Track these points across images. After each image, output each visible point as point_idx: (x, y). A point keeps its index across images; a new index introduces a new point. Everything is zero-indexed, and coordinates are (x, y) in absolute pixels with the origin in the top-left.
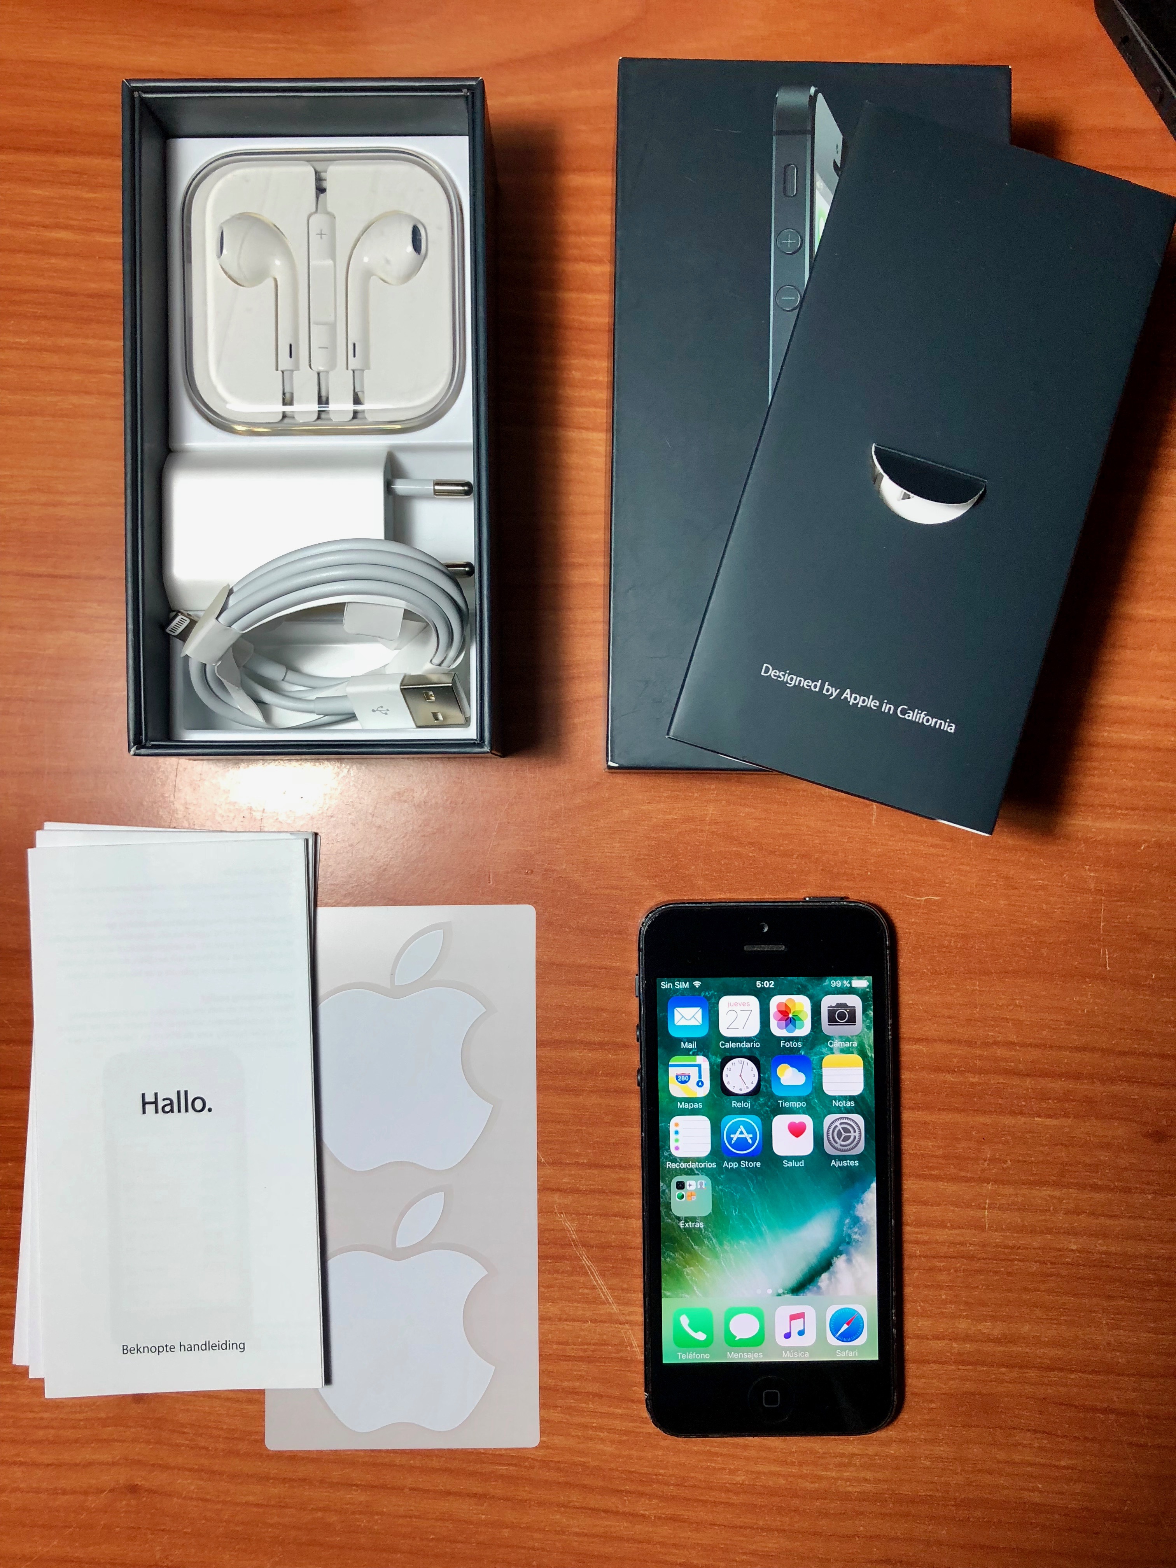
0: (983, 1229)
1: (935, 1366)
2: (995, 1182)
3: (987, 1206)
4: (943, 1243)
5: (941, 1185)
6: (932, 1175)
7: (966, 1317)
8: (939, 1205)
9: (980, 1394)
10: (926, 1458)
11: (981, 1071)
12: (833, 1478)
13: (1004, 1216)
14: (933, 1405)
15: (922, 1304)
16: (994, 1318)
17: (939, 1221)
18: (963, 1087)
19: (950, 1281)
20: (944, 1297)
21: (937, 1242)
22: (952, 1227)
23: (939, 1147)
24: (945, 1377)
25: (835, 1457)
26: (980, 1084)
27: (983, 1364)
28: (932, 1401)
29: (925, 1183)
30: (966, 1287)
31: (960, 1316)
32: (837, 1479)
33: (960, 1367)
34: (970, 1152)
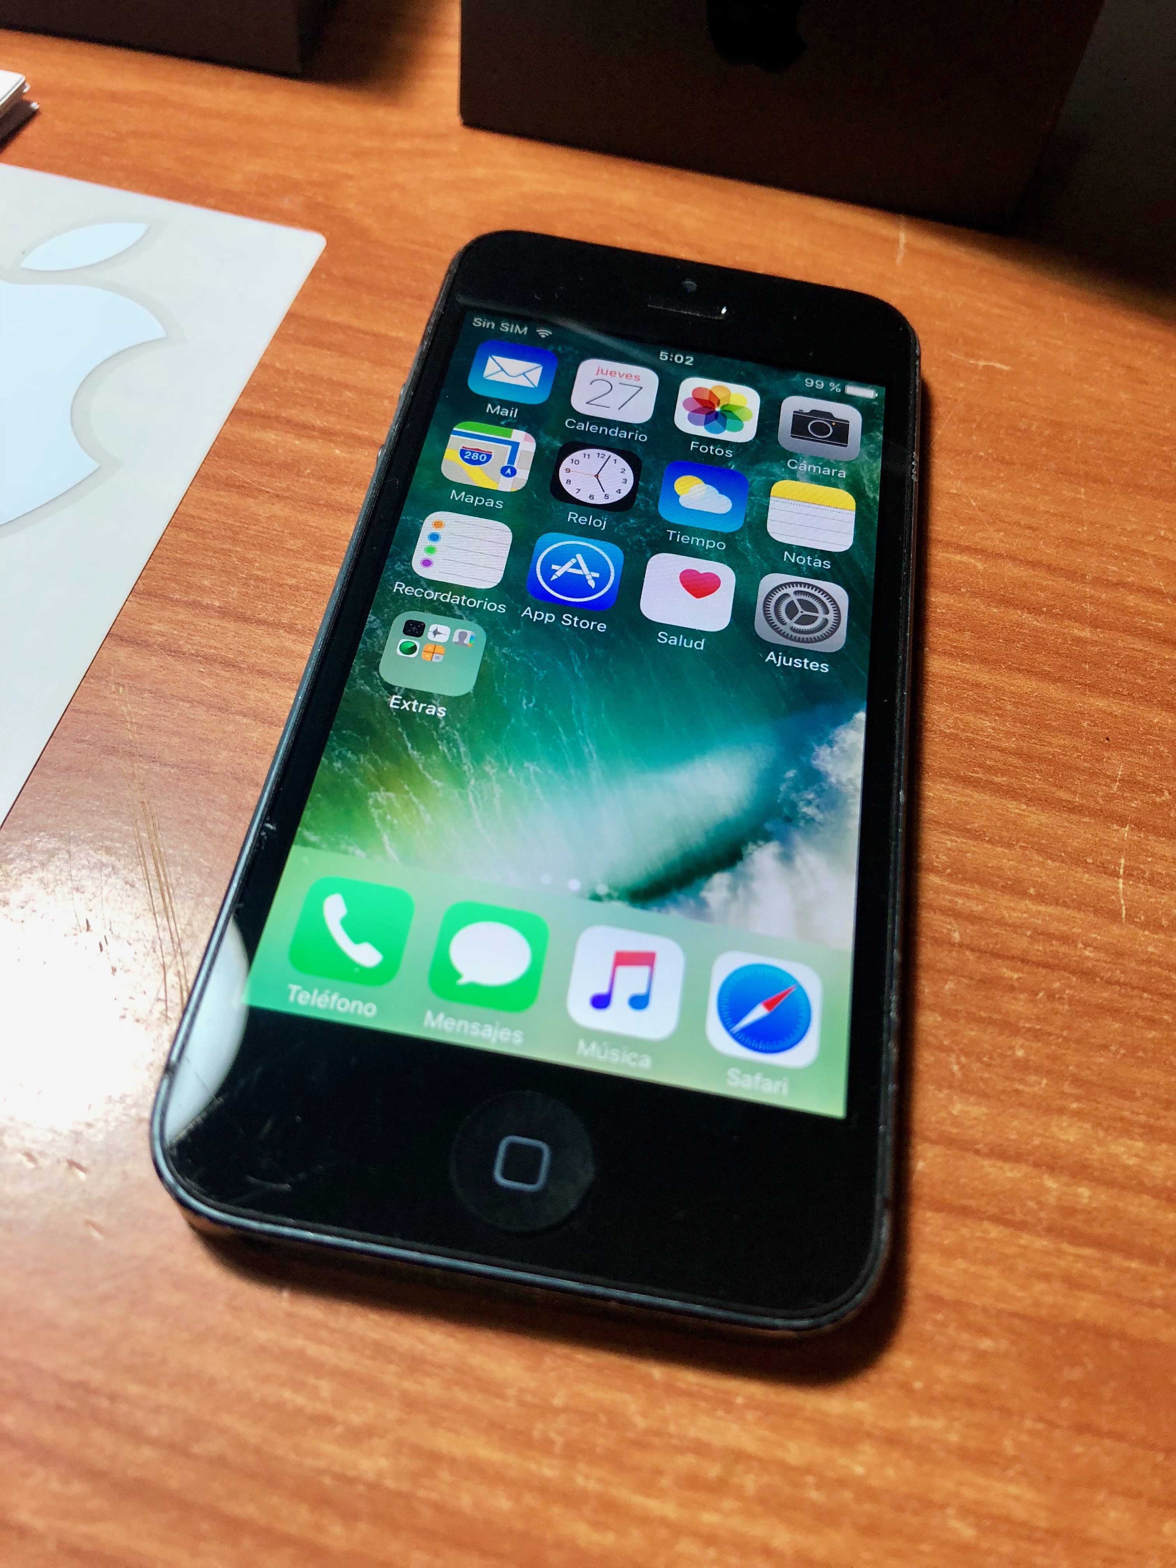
0: (1114, 916)
1: (995, 1232)
2: (1138, 825)
3: (1121, 871)
4: (1016, 928)
5: (1014, 808)
6: (992, 783)
7: (1079, 1115)
8: (1010, 846)
9: (1122, 1336)
10: (965, 1512)
11: (1095, 623)
12: (664, 1522)
13: (1164, 899)
14: (986, 1344)
15: (963, 1059)
16: (1151, 1132)
17: (1009, 879)
18: (1060, 640)
19: (1038, 1019)
20: (1020, 1053)
21: (1001, 922)
22: (1040, 898)
23: (1009, 734)
24: (1022, 1266)
25: (681, 1450)
26: (1095, 643)
27: (1128, 1250)
28: (982, 1331)
29: (976, 795)
30: (1078, 1042)
31: (1061, 1111)
32: (677, 1530)
33: (1066, 1247)
34: (1078, 757)
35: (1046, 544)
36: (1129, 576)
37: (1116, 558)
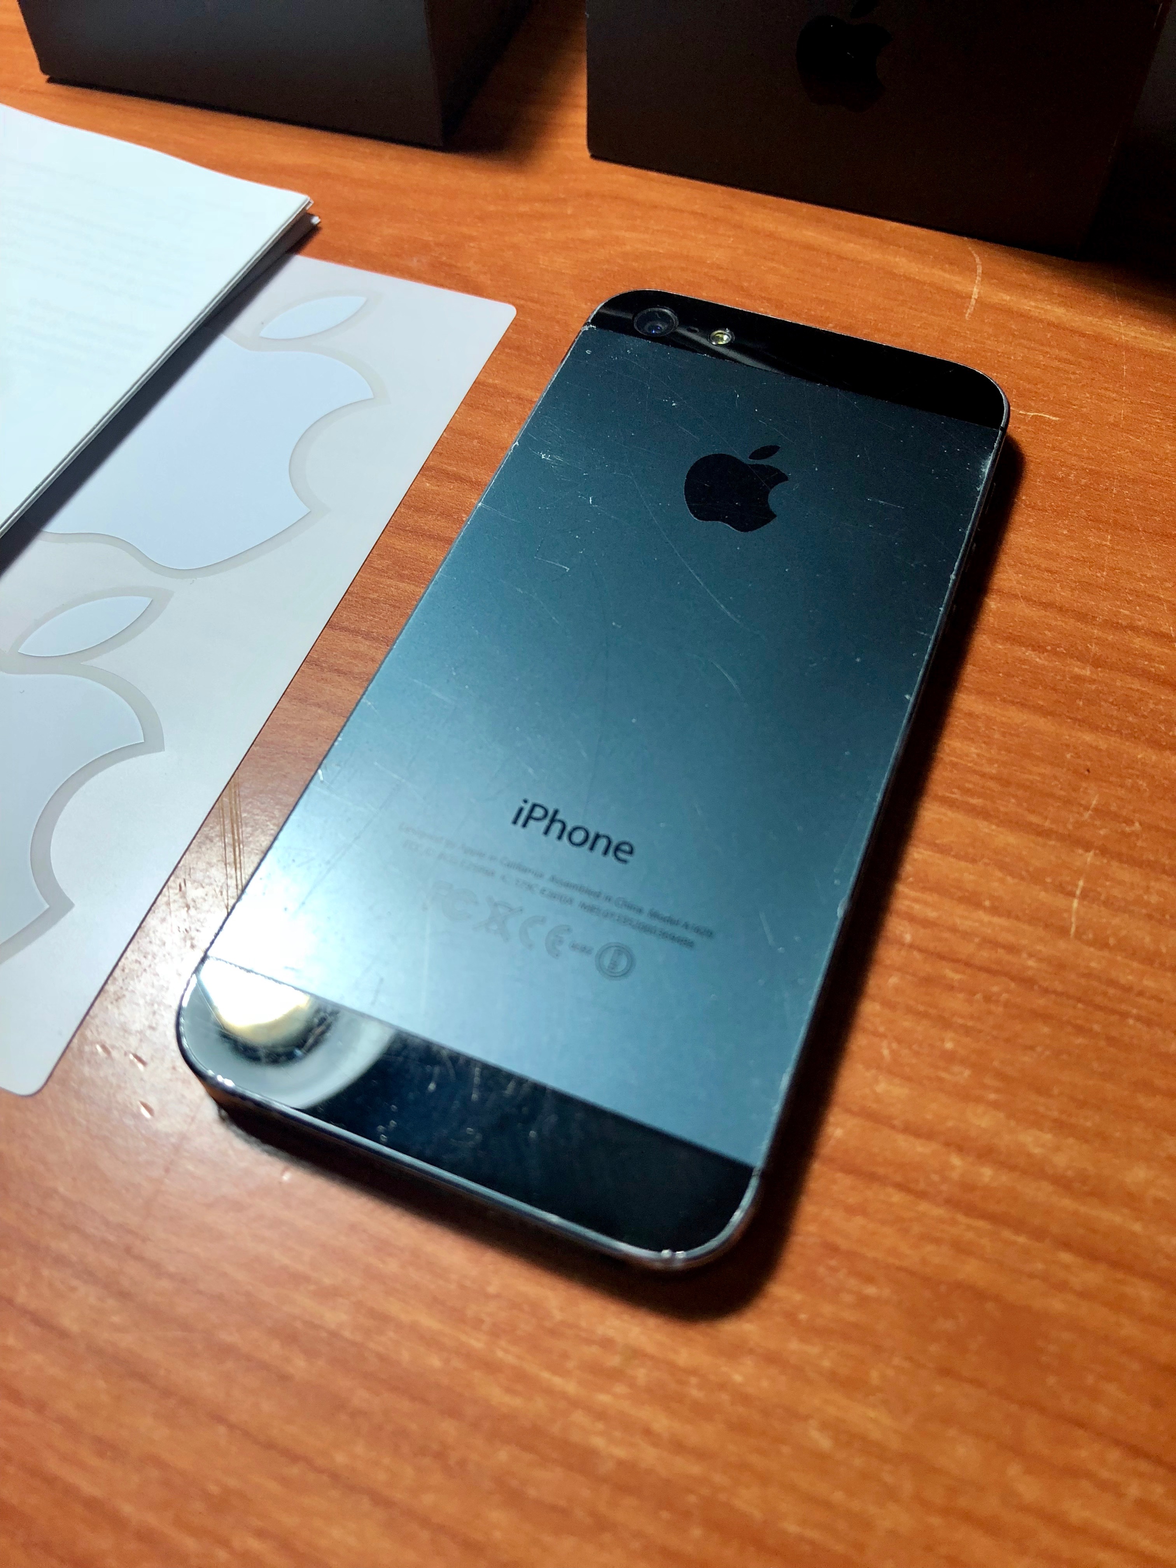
0: (1064, 932)
1: (897, 1197)
2: (1103, 851)
3: (1078, 892)
4: (966, 935)
5: (984, 827)
6: (967, 803)
7: (996, 1105)
8: (974, 861)
9: (997, 1299)
10: (825, 1426)
11: (1097, 663)
12: (564, 1396)
13: (1116, 921)
14: (871, 1290)
15: (895, 1046)
16: (1061, 1127)
17: (968, 891)
18: (1058, 677)
19: (972, 1017)
20: (949, 1045)
21: (954, 930)
22: (994, 910)
23: (991, 761)
24: (916, 1229)
25: (589, 1342)
26: (1093, 681)
27: (1018, 1226)
28: (869, 1280)
29: (950, 813)
30: (1007, 1041)
31: (978, 1100)
32: (575, 1403)
33: (961, 1218)
34: (1056, 785)
35: (1062, 587)
36: (1140, 620)
37: (1129, 602)
